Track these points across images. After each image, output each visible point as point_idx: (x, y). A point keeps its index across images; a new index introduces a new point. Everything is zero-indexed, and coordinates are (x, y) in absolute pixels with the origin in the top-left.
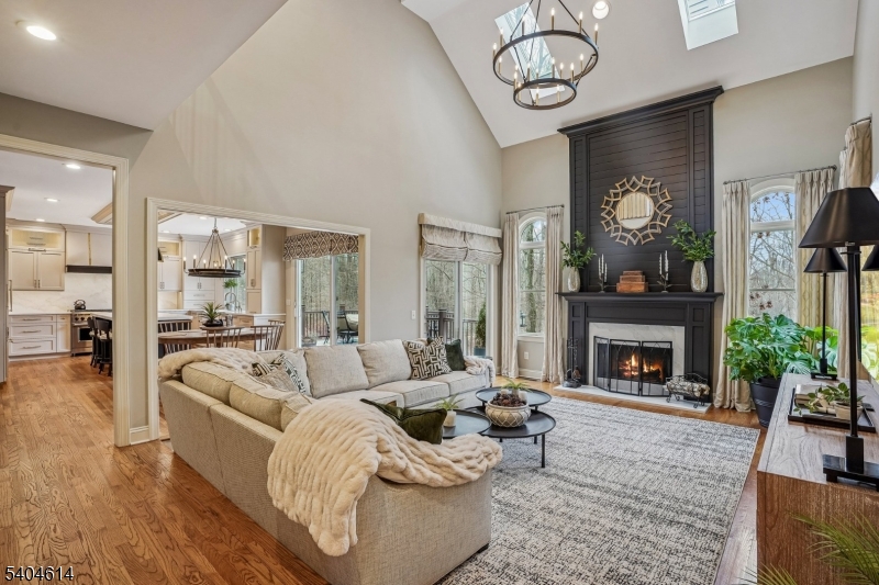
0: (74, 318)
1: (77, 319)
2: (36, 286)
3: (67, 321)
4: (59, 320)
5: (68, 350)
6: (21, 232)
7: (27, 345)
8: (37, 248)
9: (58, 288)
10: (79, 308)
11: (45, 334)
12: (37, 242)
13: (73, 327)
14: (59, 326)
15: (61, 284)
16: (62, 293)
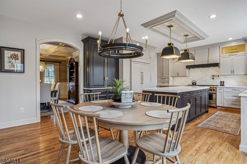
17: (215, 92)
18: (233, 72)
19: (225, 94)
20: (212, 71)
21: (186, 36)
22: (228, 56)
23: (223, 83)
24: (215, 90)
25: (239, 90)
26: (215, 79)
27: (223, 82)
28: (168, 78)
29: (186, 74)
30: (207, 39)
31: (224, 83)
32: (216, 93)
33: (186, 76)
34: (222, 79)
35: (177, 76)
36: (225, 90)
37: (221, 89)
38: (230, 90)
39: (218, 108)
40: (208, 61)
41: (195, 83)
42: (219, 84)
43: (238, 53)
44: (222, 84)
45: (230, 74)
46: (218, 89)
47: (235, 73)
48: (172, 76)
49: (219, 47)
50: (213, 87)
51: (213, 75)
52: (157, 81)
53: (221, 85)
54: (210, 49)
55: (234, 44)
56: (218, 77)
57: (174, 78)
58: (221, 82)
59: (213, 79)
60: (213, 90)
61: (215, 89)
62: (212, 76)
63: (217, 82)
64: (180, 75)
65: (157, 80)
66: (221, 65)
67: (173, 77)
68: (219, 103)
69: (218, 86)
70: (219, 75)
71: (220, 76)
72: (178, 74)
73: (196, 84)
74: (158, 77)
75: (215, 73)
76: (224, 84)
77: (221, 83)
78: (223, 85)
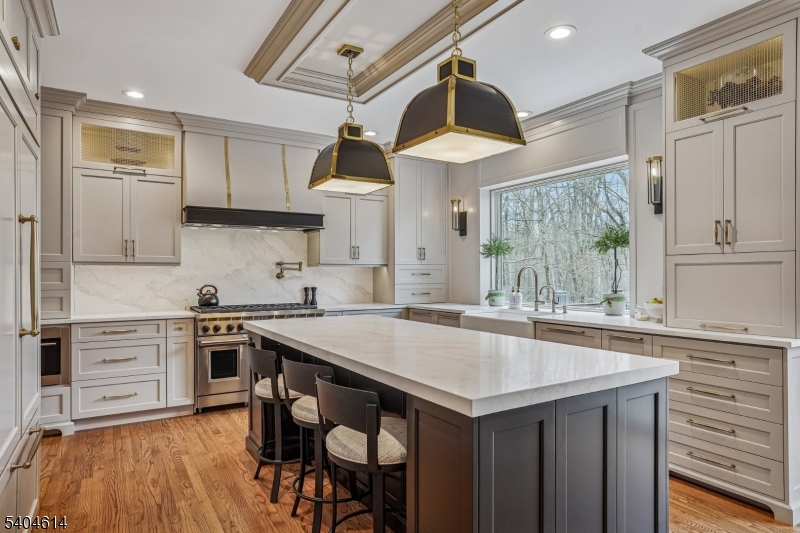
0: (199, 329)
1: (205, 329)
2: (127, 255)
3: (186, 336)
4: (172, 333)
5: (189, 402)
6: (101, 129)
7: (110, 392)
8: (130, 168)
9: (170, 258)
10: (207, 302)
11: (145, 365)
12: (130, 156)
13: (198, 347)
14: (172, 347)
15: (175, 251)
16: (175, 270)
18: (355, 253)
20: (281, 243)
22: (344, 195)
23: (314, 295)
26: (286, 279)
27: (314, 289)
28: (61, 272)
31: (317, 292)
33: (178, 264)
35: (120, 258)
41: (214, 296)
44: (310, 297)
45: (348, 260)
48: (83, 256)
51: (279, 261)
56: (299, 269)
58: (306, 289)
59: (281, 276)
62: (276, 267)
63: (291, 290)
70: (300, 264)
72: (128, 248)
76: (317, 298)
77: (307, 296)
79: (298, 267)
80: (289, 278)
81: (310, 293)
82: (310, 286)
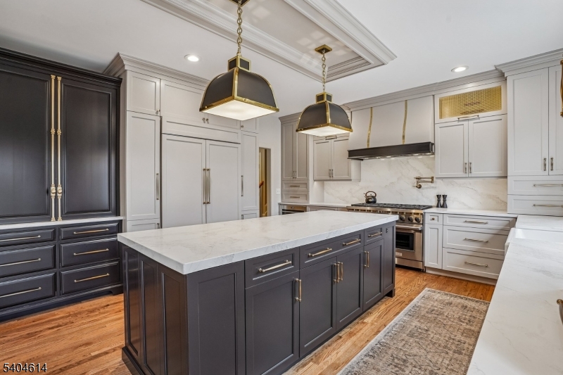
9: (346, 177)
10: (370, 201)
17: (419, 227)
18: (467, 168)
19: (447, 233)
20: (416, 164)
21: (323, 50)
22: (457, 123)
23: (444, 201)
24: (421, 222)
25: (485, 221)
26: (423, 189)
27: (445, 197)
28: (306, 185)
29: (349, 174)
30: (390, 65)
31: (447, 199)
32: (422, 231)
33: (351, 180)
34: (441, 188)
35: (328, 178)
36: (448, 220)
37: (436, 218)
38: (460, 222)
39: (428, 271)
40: (404, 137)
41: (374, 197)
42: (434, 203)
43: (481, 115)
44: (442, 202)
45: (461, 174)
46: (428, 218)
47: (474, 173)
48: (316, 178)
49: (432, 97)
50: (415, 214)
51: (418, 176)
52: (280, 193)
53: (437, 207)
54: (408, 102)
55: (471, 87)
56: (432, 182)
57: (323, 186)
58: (438, 197)
59: (420, 187)
60: (414, 221)
61: (420, 217)
62: (416, 180)
63: (427, 196)
64: (335, 177)
65: (280, 190)
66: (438, 148)
67: (322, 181)
68: (431, 260)
69: (430, 207)
70: (432, 178)
71: (434, 179)
72: (330, 173)
73: (375, 202)
74: (282, 180)
75: (425, 173)
76: (447, 202)
77: (439, 201)
78: (444, 206)
79: (430, 180)
80: (427, 188)
81: (442, 199)
82: (442, 194)
